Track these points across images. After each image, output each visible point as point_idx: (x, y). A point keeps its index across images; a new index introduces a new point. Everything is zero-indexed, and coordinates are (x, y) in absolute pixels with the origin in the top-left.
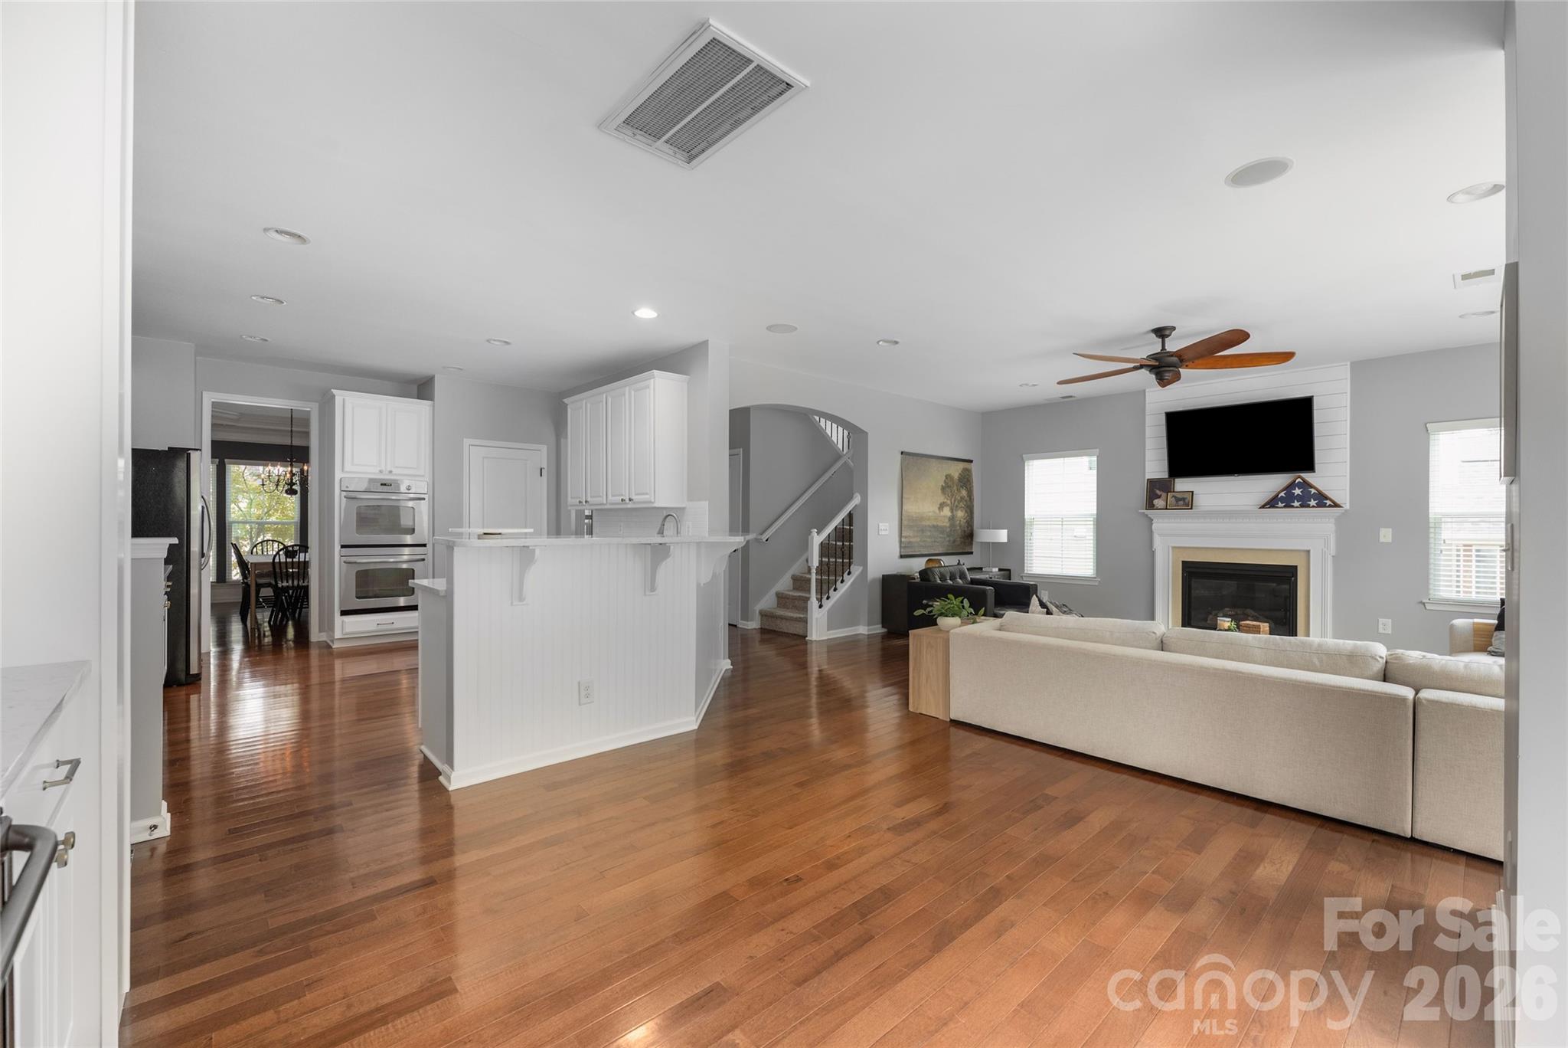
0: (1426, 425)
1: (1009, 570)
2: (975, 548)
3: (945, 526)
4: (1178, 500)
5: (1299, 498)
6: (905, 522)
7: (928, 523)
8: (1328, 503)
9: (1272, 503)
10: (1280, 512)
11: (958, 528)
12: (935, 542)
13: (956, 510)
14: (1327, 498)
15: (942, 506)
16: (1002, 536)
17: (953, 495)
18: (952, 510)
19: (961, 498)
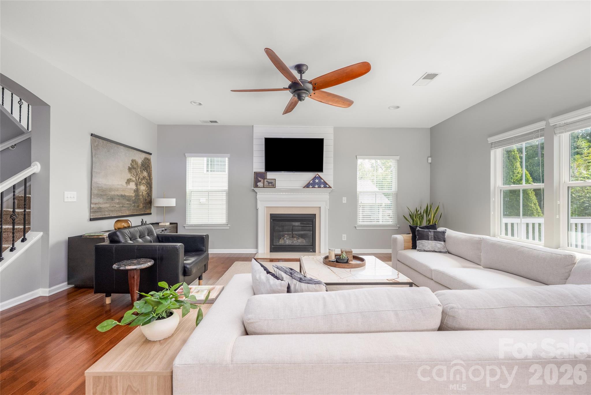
0: (356, 156)
1: (177, 224)
2: (153, 210)
3: (132, 196)
4: (269, 183)
5: (317, 184)
6: (95, 191)
7: (116, 193)
8: (328, 186)
9: (307, 186)
10: (310, 189)
11: (141, 197)
12: (123, 207)
13: (140, 185)
14: (327, 184)
15: (129, 181)
16: (172, 202)
17: (137, 175)
18: (136, 185)
19: (143, 177)
